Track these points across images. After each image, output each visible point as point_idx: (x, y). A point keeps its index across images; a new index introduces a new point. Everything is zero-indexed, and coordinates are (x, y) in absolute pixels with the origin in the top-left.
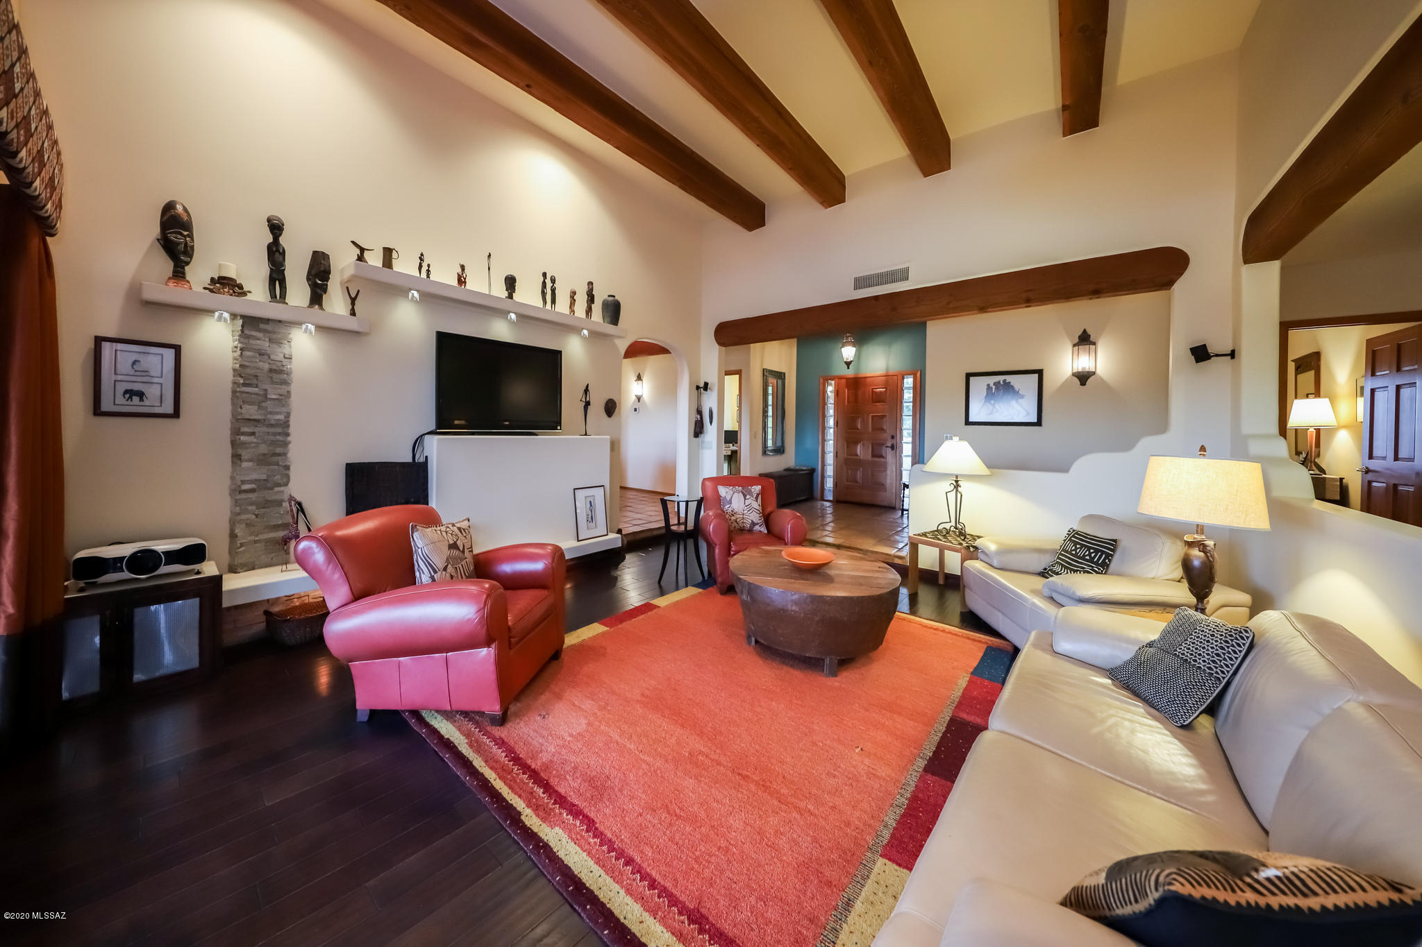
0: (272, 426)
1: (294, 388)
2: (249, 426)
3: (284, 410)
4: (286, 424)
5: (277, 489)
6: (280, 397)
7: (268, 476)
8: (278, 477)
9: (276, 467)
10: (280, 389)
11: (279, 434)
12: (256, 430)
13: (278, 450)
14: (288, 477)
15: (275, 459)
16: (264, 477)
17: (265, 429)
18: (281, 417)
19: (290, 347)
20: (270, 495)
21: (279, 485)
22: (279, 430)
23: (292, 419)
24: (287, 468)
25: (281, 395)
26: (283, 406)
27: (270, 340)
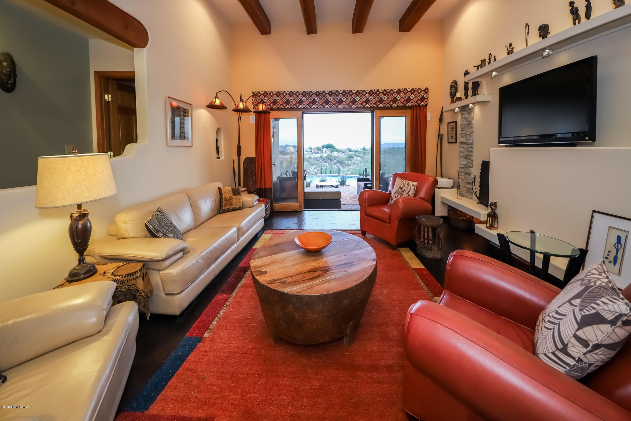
0: (468, 144)
1: (474, 130)
2: (462, 145)
3: (471, 138)
4: (472, 144)
5: (470, 169)
6: (470, 134)
7: (467, 163)
8: (470, 164)
9: (469, 160)
10: (470, 130)
11: (470, 148)
12: (465, 146)
13: (470, 154)
14: (472, 164)
15: (469, 157)
16: (466, 163)
17: (467, 146)
18: (471, 141)
19: (474, 114)
20: (467, 170)
21: (470, 167)
22: (471, 146)
23: (474, 141)
24: (472, 161)
25: (471, 133)
26: (471, 137)
27: (469, 113)
